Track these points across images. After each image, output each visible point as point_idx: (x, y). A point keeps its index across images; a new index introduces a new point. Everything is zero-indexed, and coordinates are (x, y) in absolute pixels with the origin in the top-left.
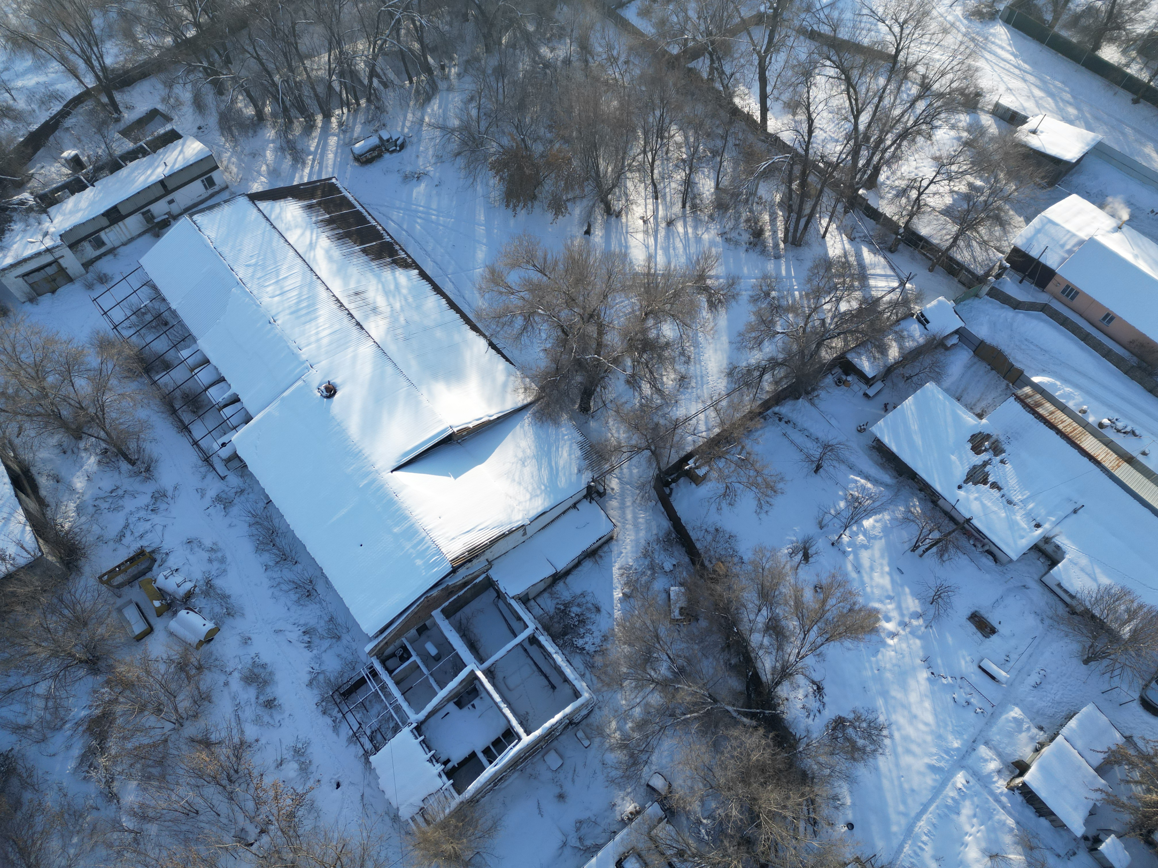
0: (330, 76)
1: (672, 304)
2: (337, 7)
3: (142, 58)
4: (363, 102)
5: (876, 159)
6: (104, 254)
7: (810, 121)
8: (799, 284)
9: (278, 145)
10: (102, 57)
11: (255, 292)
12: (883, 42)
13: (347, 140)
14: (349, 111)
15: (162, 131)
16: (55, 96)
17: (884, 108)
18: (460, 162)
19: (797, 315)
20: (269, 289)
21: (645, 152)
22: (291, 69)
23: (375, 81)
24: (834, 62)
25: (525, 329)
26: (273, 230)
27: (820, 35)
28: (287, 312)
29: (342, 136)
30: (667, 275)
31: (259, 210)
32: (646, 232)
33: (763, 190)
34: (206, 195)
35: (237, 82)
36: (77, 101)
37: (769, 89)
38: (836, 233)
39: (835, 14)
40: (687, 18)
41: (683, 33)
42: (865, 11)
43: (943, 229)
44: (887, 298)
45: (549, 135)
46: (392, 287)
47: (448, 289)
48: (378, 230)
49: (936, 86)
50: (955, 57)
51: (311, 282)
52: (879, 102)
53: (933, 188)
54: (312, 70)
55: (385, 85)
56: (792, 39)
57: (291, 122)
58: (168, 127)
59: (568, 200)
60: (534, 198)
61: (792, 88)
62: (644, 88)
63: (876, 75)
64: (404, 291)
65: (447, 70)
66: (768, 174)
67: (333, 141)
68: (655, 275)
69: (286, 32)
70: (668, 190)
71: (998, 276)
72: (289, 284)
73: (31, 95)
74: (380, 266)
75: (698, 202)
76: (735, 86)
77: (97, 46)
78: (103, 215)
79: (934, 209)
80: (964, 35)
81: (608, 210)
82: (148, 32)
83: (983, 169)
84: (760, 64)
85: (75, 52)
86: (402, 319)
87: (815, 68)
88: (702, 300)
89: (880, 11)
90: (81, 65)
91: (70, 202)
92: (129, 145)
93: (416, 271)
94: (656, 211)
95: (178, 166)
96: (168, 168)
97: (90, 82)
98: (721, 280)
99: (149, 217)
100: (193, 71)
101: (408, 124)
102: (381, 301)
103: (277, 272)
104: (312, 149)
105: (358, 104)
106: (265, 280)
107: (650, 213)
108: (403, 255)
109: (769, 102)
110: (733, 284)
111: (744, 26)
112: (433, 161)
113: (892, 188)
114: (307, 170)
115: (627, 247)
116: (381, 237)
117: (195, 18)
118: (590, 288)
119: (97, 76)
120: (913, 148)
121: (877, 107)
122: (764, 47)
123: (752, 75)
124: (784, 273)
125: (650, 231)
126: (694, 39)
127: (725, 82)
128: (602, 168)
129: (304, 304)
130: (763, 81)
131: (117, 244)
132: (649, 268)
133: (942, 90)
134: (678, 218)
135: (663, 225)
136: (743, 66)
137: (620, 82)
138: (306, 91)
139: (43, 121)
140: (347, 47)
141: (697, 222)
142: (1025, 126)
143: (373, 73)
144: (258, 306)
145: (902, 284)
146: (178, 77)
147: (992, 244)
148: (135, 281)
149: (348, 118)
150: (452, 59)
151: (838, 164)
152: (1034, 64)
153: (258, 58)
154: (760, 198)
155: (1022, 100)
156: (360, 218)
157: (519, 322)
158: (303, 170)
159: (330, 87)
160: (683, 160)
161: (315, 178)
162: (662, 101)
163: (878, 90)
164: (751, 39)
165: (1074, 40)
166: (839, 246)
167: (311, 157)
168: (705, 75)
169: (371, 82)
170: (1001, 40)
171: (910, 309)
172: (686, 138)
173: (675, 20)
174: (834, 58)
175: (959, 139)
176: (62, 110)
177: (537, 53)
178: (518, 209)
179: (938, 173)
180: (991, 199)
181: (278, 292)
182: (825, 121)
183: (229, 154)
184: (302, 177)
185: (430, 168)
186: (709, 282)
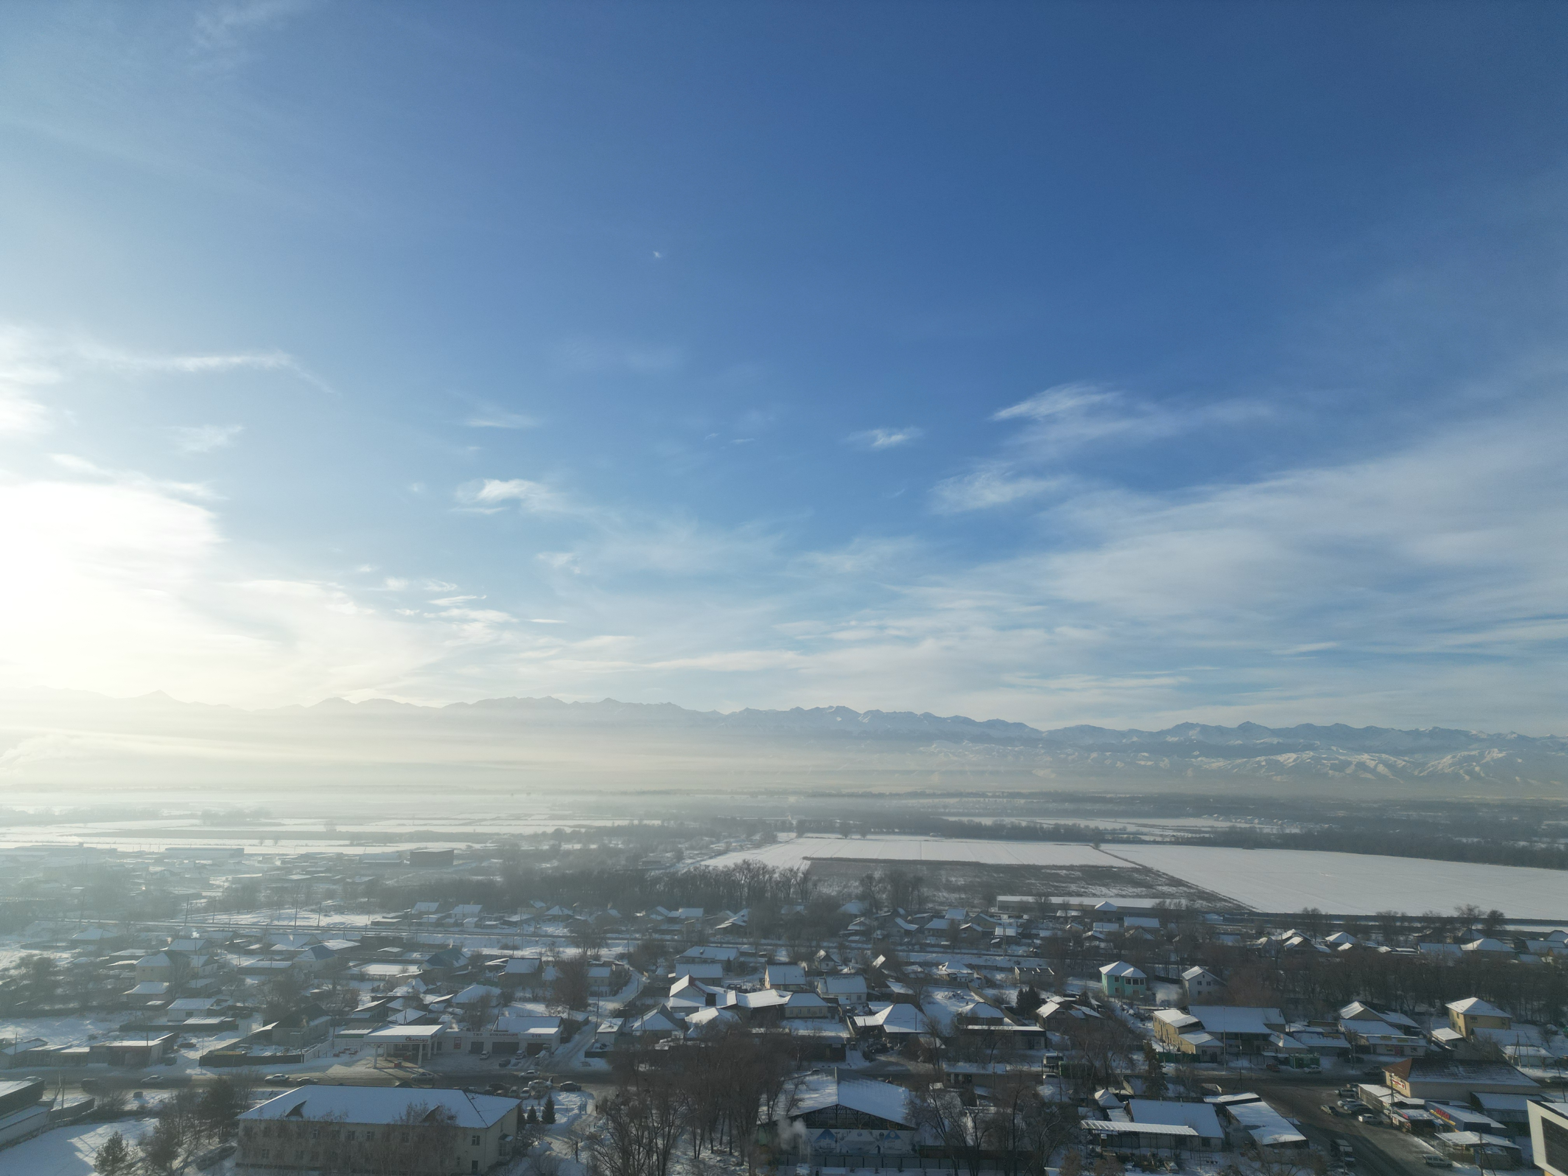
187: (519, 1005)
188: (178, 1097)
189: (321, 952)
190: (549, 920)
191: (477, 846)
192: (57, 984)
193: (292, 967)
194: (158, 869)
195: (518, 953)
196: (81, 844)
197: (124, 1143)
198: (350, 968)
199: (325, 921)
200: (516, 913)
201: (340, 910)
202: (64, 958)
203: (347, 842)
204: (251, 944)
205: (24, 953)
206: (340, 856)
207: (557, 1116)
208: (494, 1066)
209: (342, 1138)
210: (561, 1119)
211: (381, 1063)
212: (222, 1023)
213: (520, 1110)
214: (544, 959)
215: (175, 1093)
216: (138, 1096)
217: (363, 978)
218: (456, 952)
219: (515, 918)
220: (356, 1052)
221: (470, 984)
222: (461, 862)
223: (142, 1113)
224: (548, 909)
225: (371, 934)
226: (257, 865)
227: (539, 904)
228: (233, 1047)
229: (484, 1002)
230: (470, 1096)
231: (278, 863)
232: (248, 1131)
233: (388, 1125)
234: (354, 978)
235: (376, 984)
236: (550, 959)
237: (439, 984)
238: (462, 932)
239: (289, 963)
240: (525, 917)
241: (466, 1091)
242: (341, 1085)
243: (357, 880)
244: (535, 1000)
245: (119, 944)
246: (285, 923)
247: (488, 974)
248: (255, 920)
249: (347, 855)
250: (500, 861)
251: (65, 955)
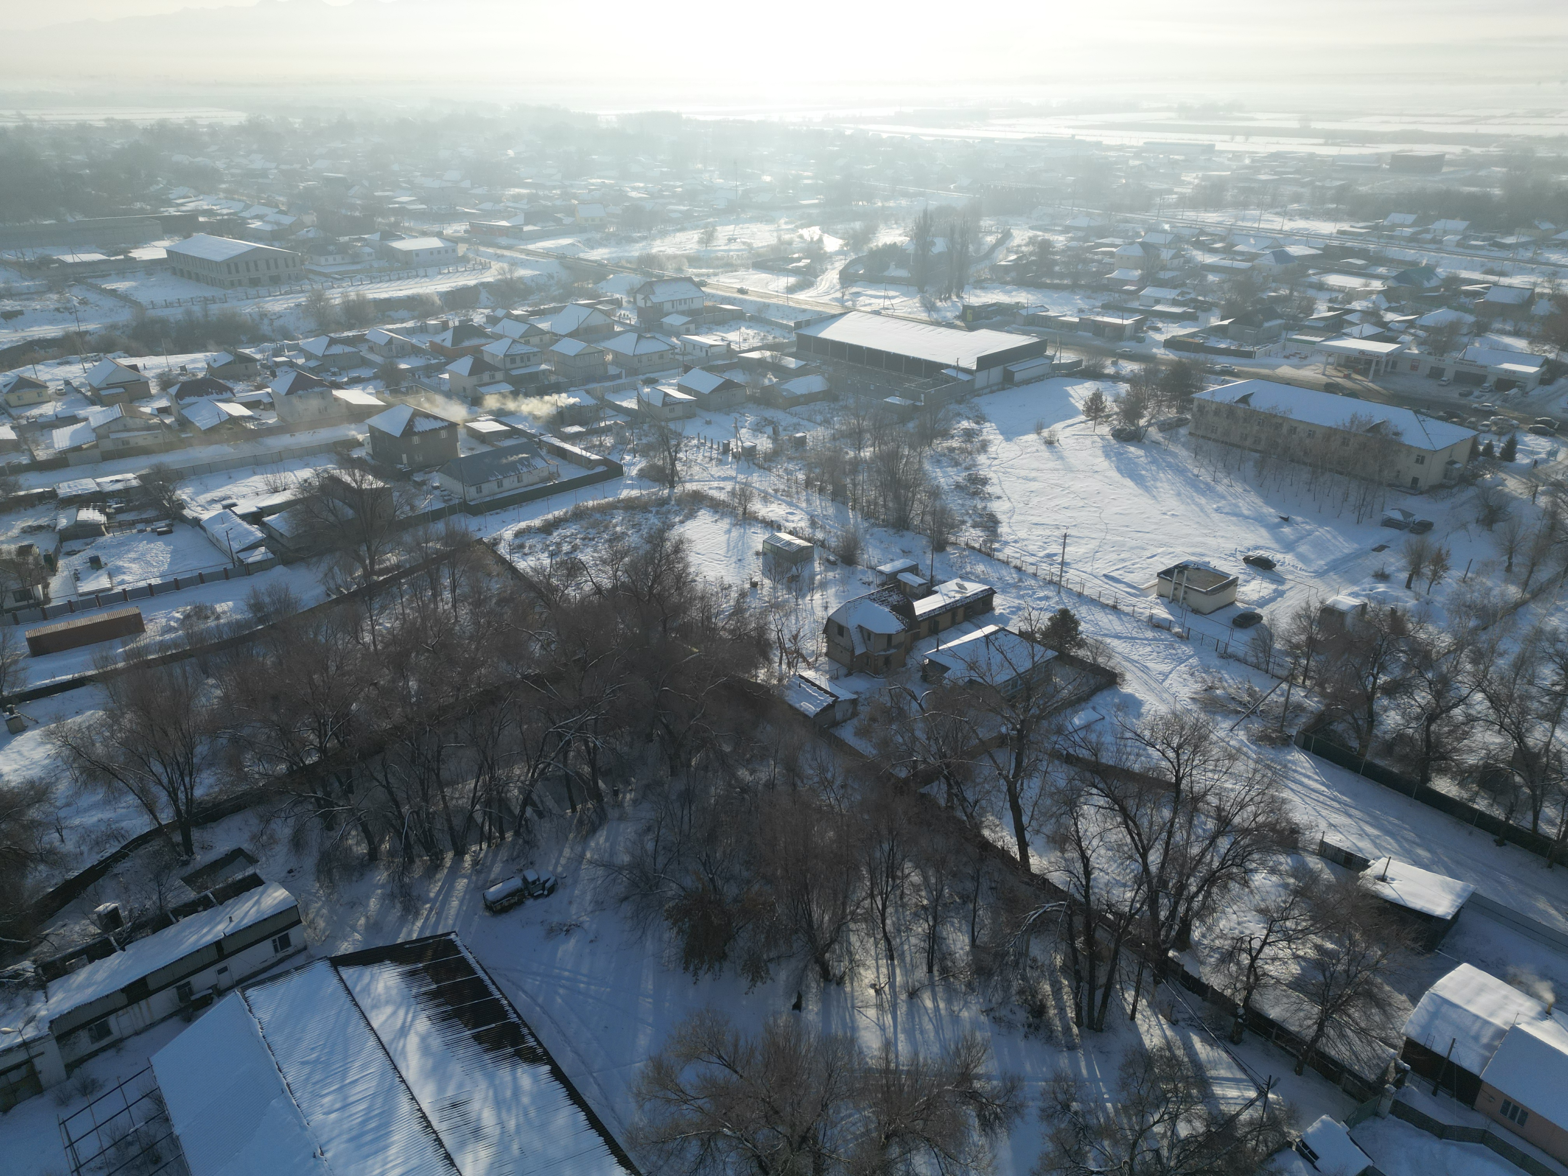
0: (473, 806)
1: (926, 1121)
2: (496, 729)
3: (243, 787)
4: (509, 836)
5: (1182, 909)
6: (103, 1049)
7: (1085, 860)
8: (1110, 1091)
9: (388, 890)
10: (192, 789)
11: (304, 1106)
12: (1157, 768)
13: (480, 883)
14: (489, 846)
15: (239, 876)
16: (115, 835)
17: (1177, 846)
18: (627, 909)
19: (1115, 1143)
20: (326, 1100)
21: (872, 896)
22: (426, 798)
23: (529, 811)
24: (1101, 790)
25: (701, 1162)
26: (354, 1008)
27: (1078, 759)
28: (345, 1137)
29: (474, 878)
30: (915, 1073)
31: (341, 979)
32: (880, 1007)
33: (1037, 949)
34: (275, 960)
35: (353, 815)
36: (143, 839)
37: (1025, 820)
38: (1148, 1012)
39: (1093, 737)
40: (914, 739)
41: (911, 755)
42: (1128, 735)
43: (1300, 1010)
44: (1245, 1116)
45: (745, 874)
46: (508, 1093)
47: (591, 1095)
48: (502, 1006)
49: (1237, 820)
50: (1251, 787)
51: (391, 1088)
52: (1169, 838)
53: (1268, 951)
54: (452, 798)
55: (541, 815)
56: (1045, 763)
57: (411, 861)
58: (250, 871)
59: (770, 960)
60: (723, 957)
61: (1053, 820)
62: (866, 817)
63: (1158, 806)
64: (525, 1100)
65: (621, 796)
66: (1041, 926)
67: (461, 884)
68: (897, 1072)
69: (429, 757)
70: (906, 947)
71: (1399, 1083)
72: (358, 1091)
73: (86, 833)
74: (496, 1061)
75: (949, 964)
76: (981, 815)
77: (191, 775)
78: (123, 990)
79: (1278, 981)
80: (1257, 762)
81: (826, 974)
82: (259, 760)
83: (1328, 927)
84: (1009, 790)
85: (160, 783)
86: (515, 1147)
87: (1080, 796)
88: (970, 1112)
89: (1147, 734)
90: (163, 797)
91: (81, 976)
92: (191, 895)
93: (547, 1068)
94: (891, 976)
95: (247, 922)
96: (233, 924)
97: (166, 817)
98: (995, 1083)
99: (185, 992)
100: (301, 802)
101: (563, 861)
102: (488, 1118)
103: (345, 1073)
104: (432, 895)
105: (502, 838)
106: (323, 1087)
107: (883, 980)
108: (531, 1042)
109: (1027, 836)
110: (1013, 1088)
111: (985, 749)
112: (589, 909)
113: (1212, 949)
114: (419, 924)
115: (854, 1029)
116: (504, 1015)
117: (321, 743)
118: (801, 1092)
119: (178, 811)
120: (1227, 897)
121: (1167, 844)
122: (1012, 772)
123: (1002, 802)
124: (1084, 1072)
125: (886, 1005)
126: (925, 761)
127: (969, 810)
128: (815, 916)
129: (373, 1125)
130: (1017, 812)
131: (126, 1033)
132: (888, 1062)
133: (1246, 825)
134: (923, 986)
135: (904, 996)
136: (988, 792)
137: (837, 809)
138: (440, 824)
139: (88, 866)
140: (500, 773)
141: (951, 994)
142: (1368, 871)
143: (527, 801)
144: (303, 1128)
145: (1262, 1094)
146: (281, 810)
147: (1374, 1033)
148: (133, 1091)
149: (486, 856)
150: (628, 783)
151: (1132, 916)
152: (1354, 796)
153: (388, 787)
154: (1035, 960)
155: (1354, 839)
156: (479, 988)
157: (694, 1149)
158: (413, 923)
159: (470, 818)
160: (923, 907)
161: (427, 934)
162: (890, 832)
163: (1165, 824)
164: (995, 762)
165: (1395, 770)
166: (1156, 1031)
167: (428, 906)
168: (942, 802)
169: (523, 811)
170: (1304, 768)
171: (1284, 1135)
172: (926, 879)
173: (901, 740)
174: (1101, 786)
175: (1286, 886)
176: (117, 852)
177: (734, 775)
178: (701, 973)
179: (1270, 931)
180: (1353, 969)
181: (338, 1106)
182: (1104, 860)
183: (320, 904)
184: (410, 933)
185: (586, 918)
186: (977, 1084)
187: (1495, 337)
188: (1145, 370)
189: (1281, 256)
190: (1556, 246)
191: (1476, 151)
192: (1055, 263)
193: (1252, 268)
194: (1137, 163)
195: (1505, 281)
196: (1073, 136)
197: (1104, 398)
198: (1309, 275)
199: (1288, 225)
200: (1512, 234)
201: (1305, 215)
202: (1060, 240)
203: (1321, 141)
204: (1215, 242)
205: (1031, 233)
206: (1312, 156)
207: (1518, 456)
208: (1453, 395)
209: (1285, 430)
210: (1522, 459)
211: (1330, 371)
212: (1185, 312)
213: (1475, 442)
214: (1538, 290)
215: (1143, 366)
216: (1114, 364)
217: (1321, 287)
218: (1429, 271)
219: (1510, 240)
220: (1306, 358)
221: (1439, 307)
222: (1452, 169)
223: (1116, 378)
224: (1558, 232)
225: (1336, 243)
226: (1227, 162)
227: (1547, 226)
228: (1193, 335)
229: (1453, 328)
230: (1421, 418)
231: (1247, 161)
232: (1201, 409)
233: (1330, 428)
234: (1312, 286)
235: (1334, 295)
236: (1547, 291)
237: (1403, 303)
238: (1439, 250)
239: (1249, 264)
240: (1523, 239)
241: (1416, 412)
242: (1288, 384)
243: (1328, 184)
244: (1517, 334)
245: (1102, 232)
246: (1249, 224)
247: (1463, 299)
248: (1221, 219)
249: (1319, 156)
250: (1504, 170)
251: (1061, 238)
